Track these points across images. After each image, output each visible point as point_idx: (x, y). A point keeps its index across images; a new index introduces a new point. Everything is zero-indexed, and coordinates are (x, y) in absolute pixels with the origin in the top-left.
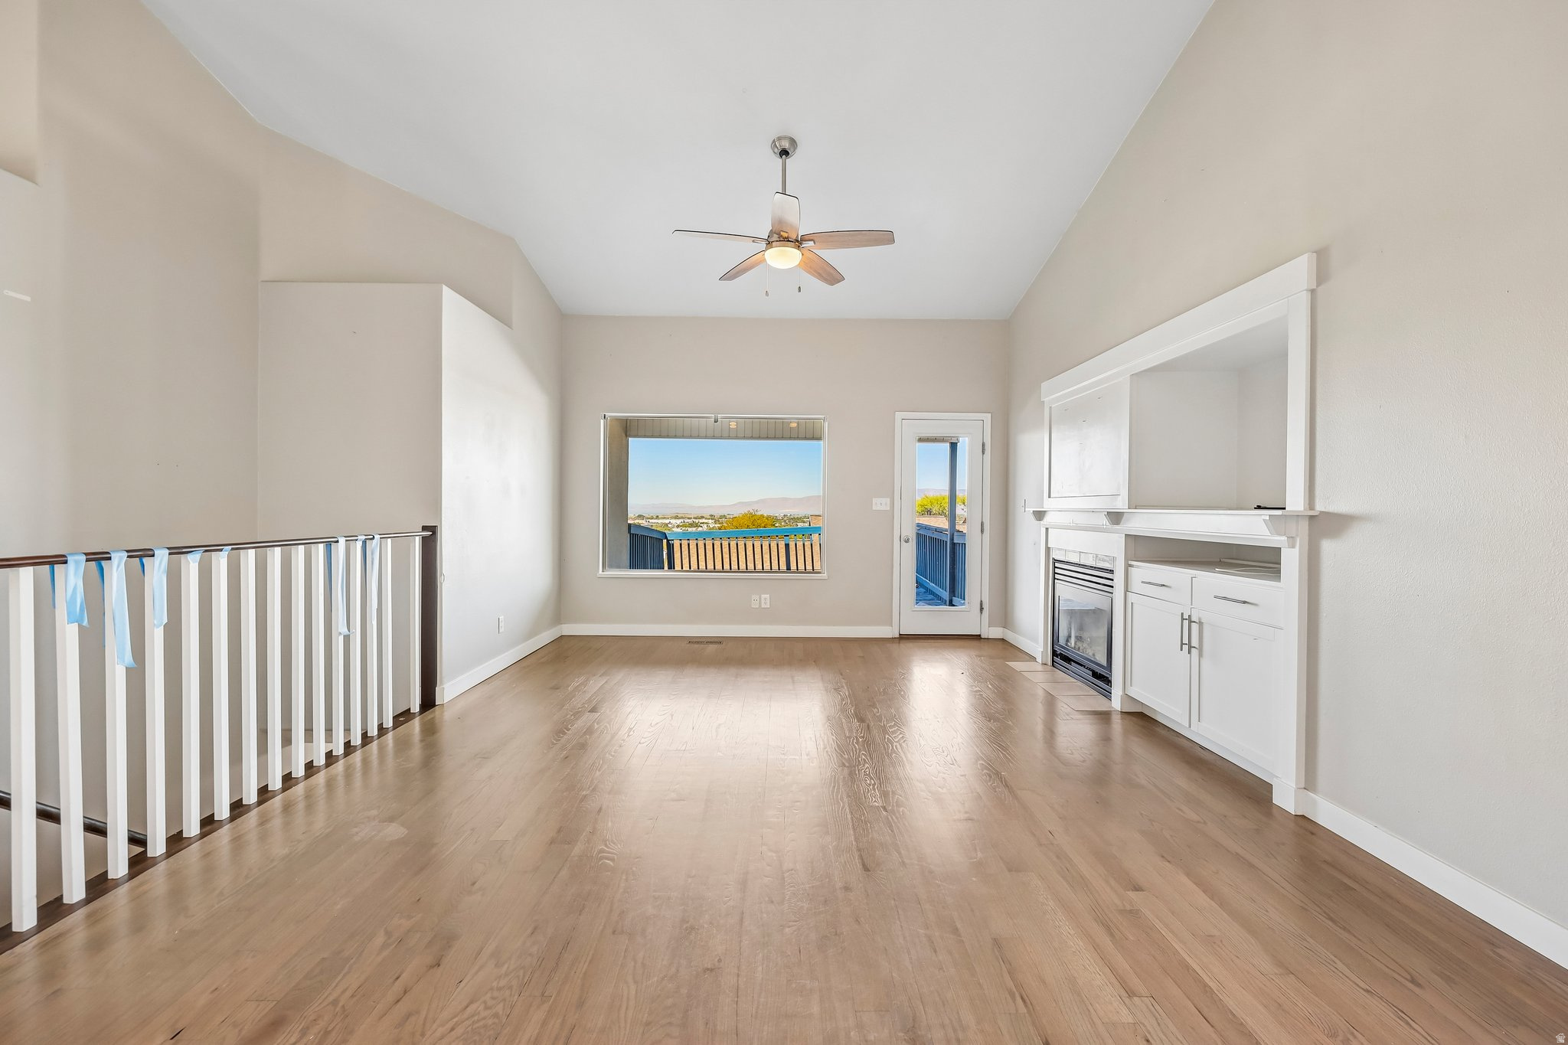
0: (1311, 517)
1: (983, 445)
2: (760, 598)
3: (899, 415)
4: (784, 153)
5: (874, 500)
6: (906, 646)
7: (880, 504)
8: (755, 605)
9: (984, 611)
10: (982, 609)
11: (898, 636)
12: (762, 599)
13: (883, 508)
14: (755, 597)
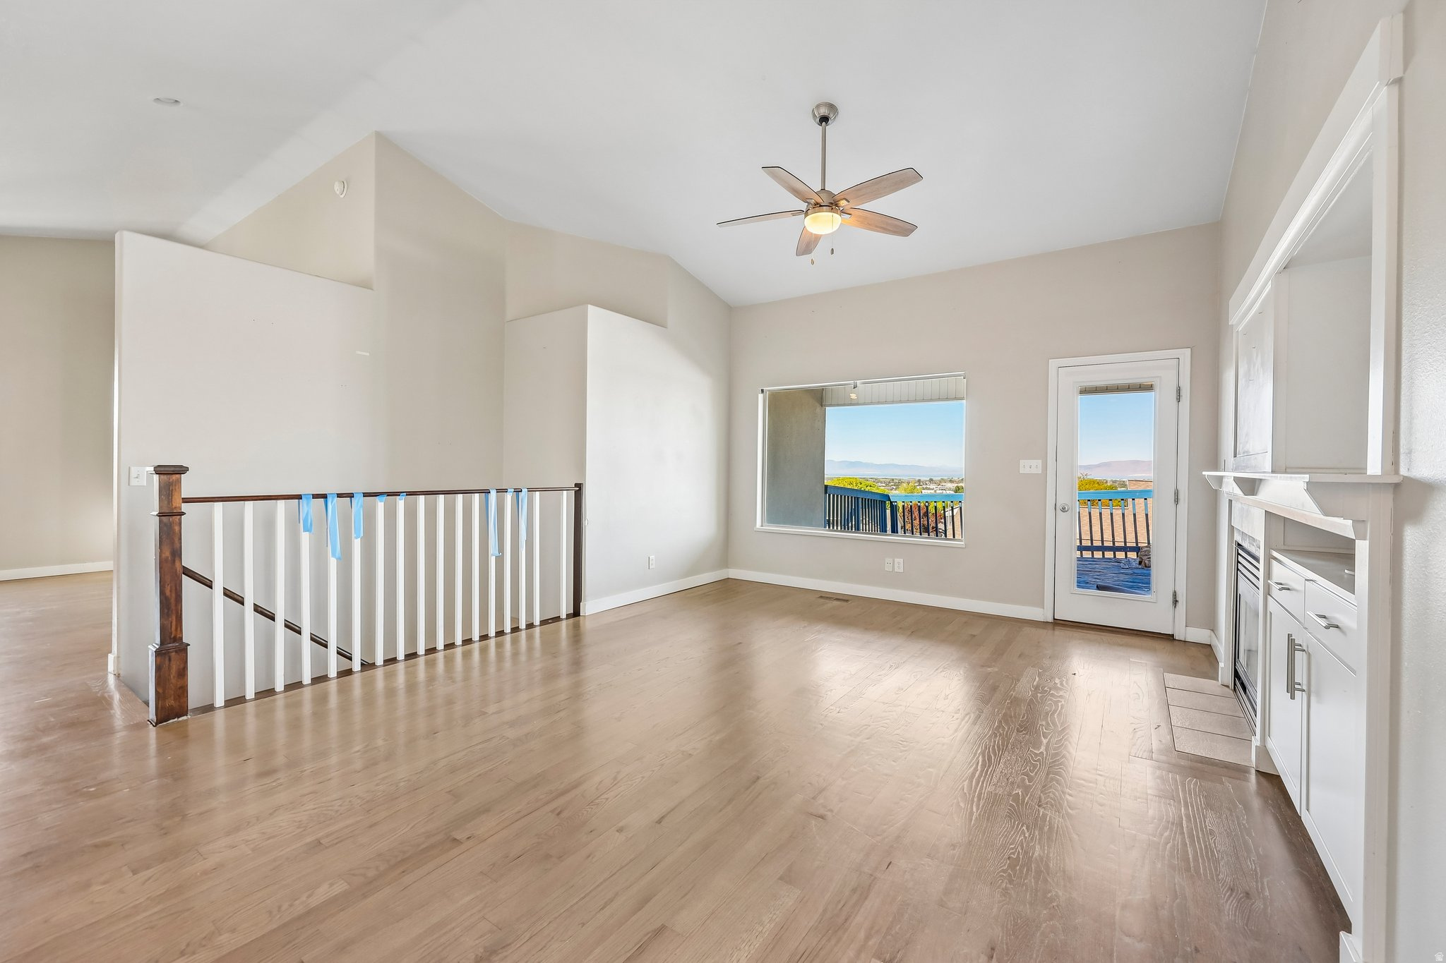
0: (1396, 486)
1: (1179, 390)
2: (894, 561)
3: (1053, 364)
4: (824, 119)
5: (1022, 462)
6: (1059, 633)
7: (1030, 466)
8: (888, 568)
9: (1179, 605)
10: (1175, 602)
11: (1050, 619)
12: (896, 563)
13: (1034, 471)
14: (888, 560)
